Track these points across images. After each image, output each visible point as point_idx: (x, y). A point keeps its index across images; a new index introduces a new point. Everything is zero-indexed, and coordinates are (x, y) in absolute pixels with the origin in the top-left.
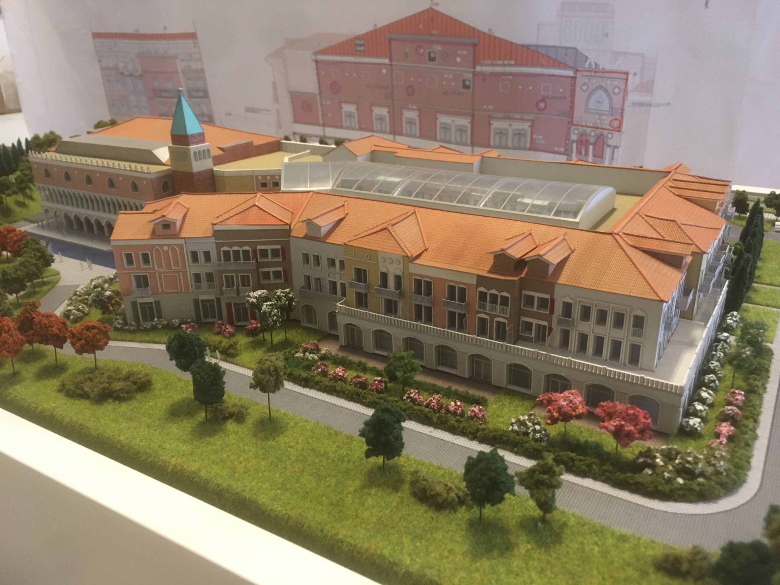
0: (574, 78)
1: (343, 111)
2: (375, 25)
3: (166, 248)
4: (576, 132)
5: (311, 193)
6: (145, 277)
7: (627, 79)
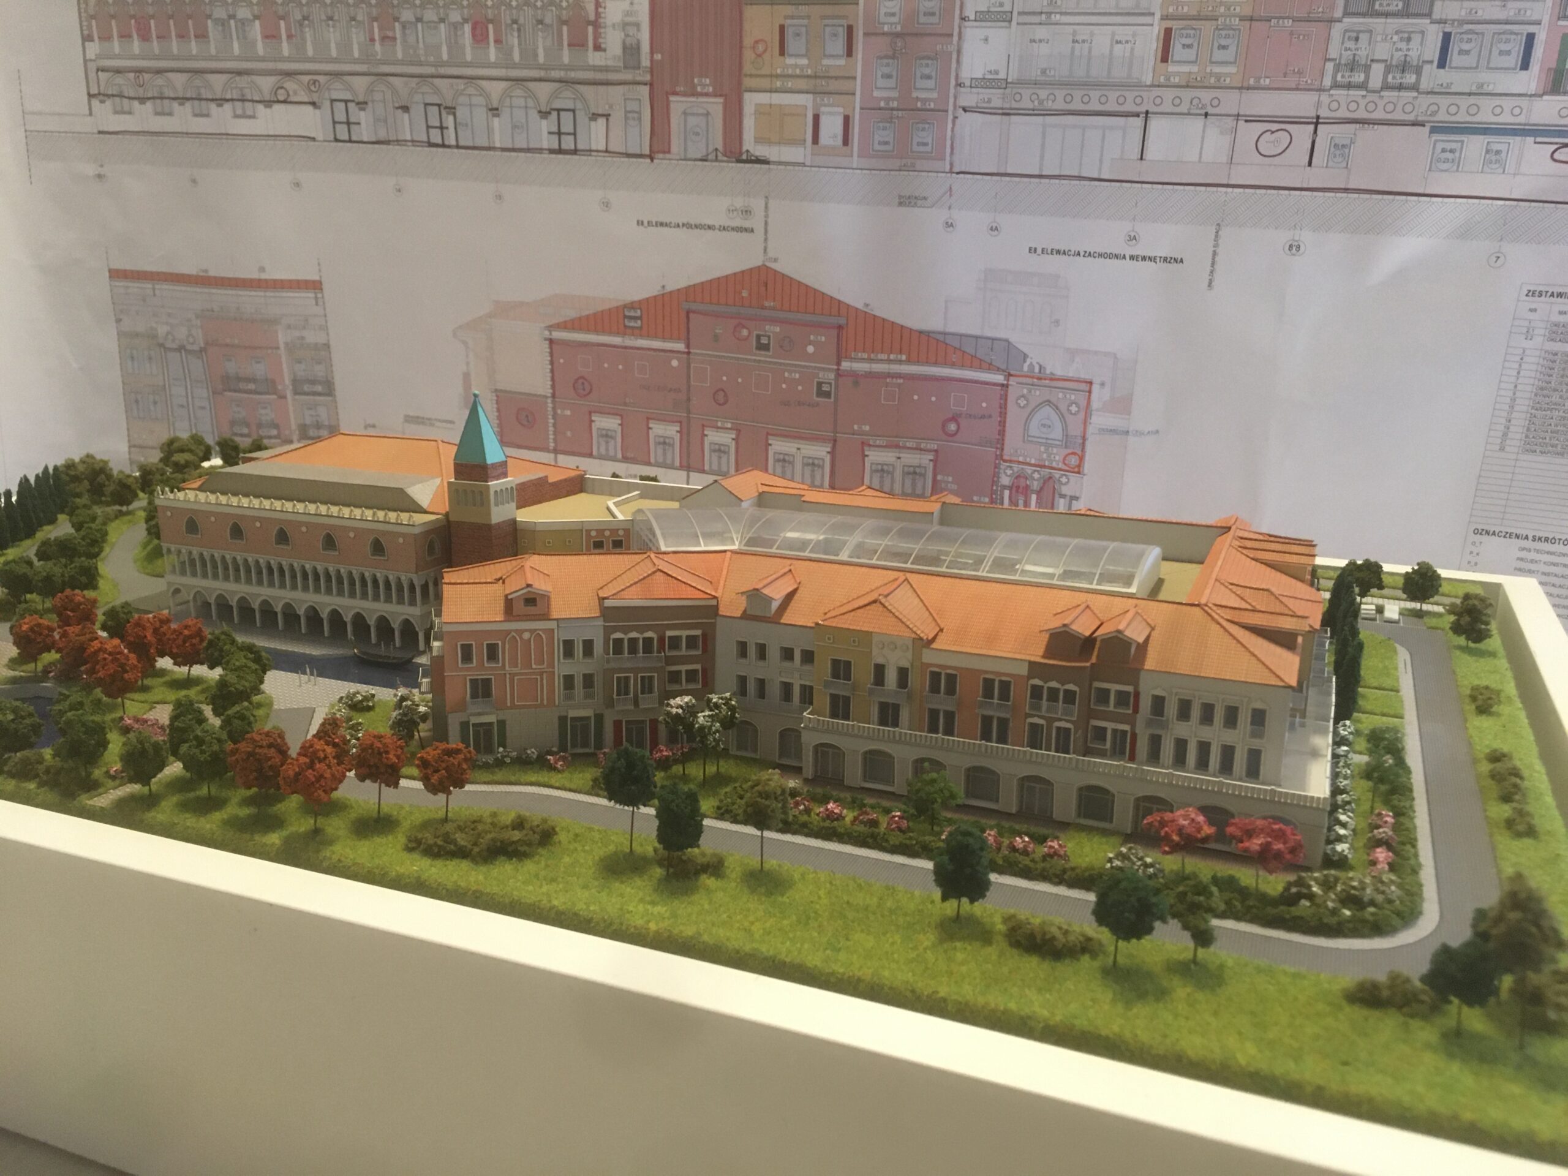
0: (1005, 386)
1: (594, 427)
2: (663, 287)
3: (526, 636)
4: (1009, 472)
5: (729, 554)
6: (487, 683)
7: (1090, 392)
